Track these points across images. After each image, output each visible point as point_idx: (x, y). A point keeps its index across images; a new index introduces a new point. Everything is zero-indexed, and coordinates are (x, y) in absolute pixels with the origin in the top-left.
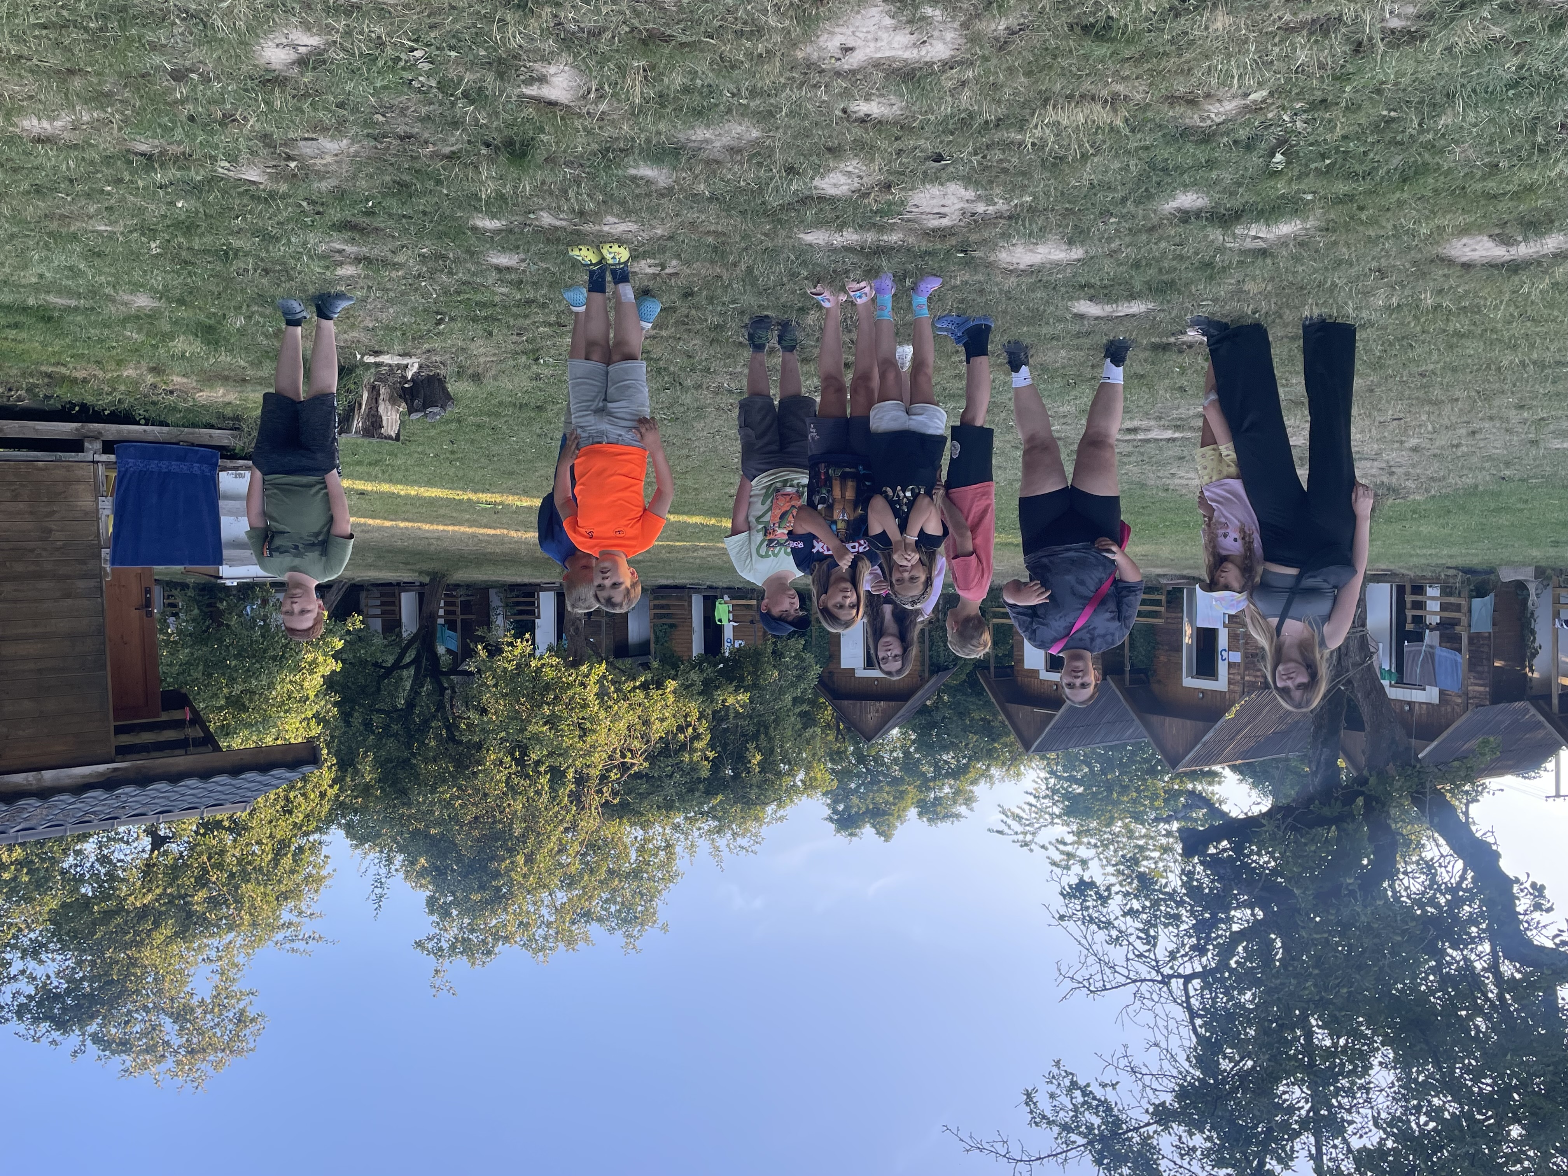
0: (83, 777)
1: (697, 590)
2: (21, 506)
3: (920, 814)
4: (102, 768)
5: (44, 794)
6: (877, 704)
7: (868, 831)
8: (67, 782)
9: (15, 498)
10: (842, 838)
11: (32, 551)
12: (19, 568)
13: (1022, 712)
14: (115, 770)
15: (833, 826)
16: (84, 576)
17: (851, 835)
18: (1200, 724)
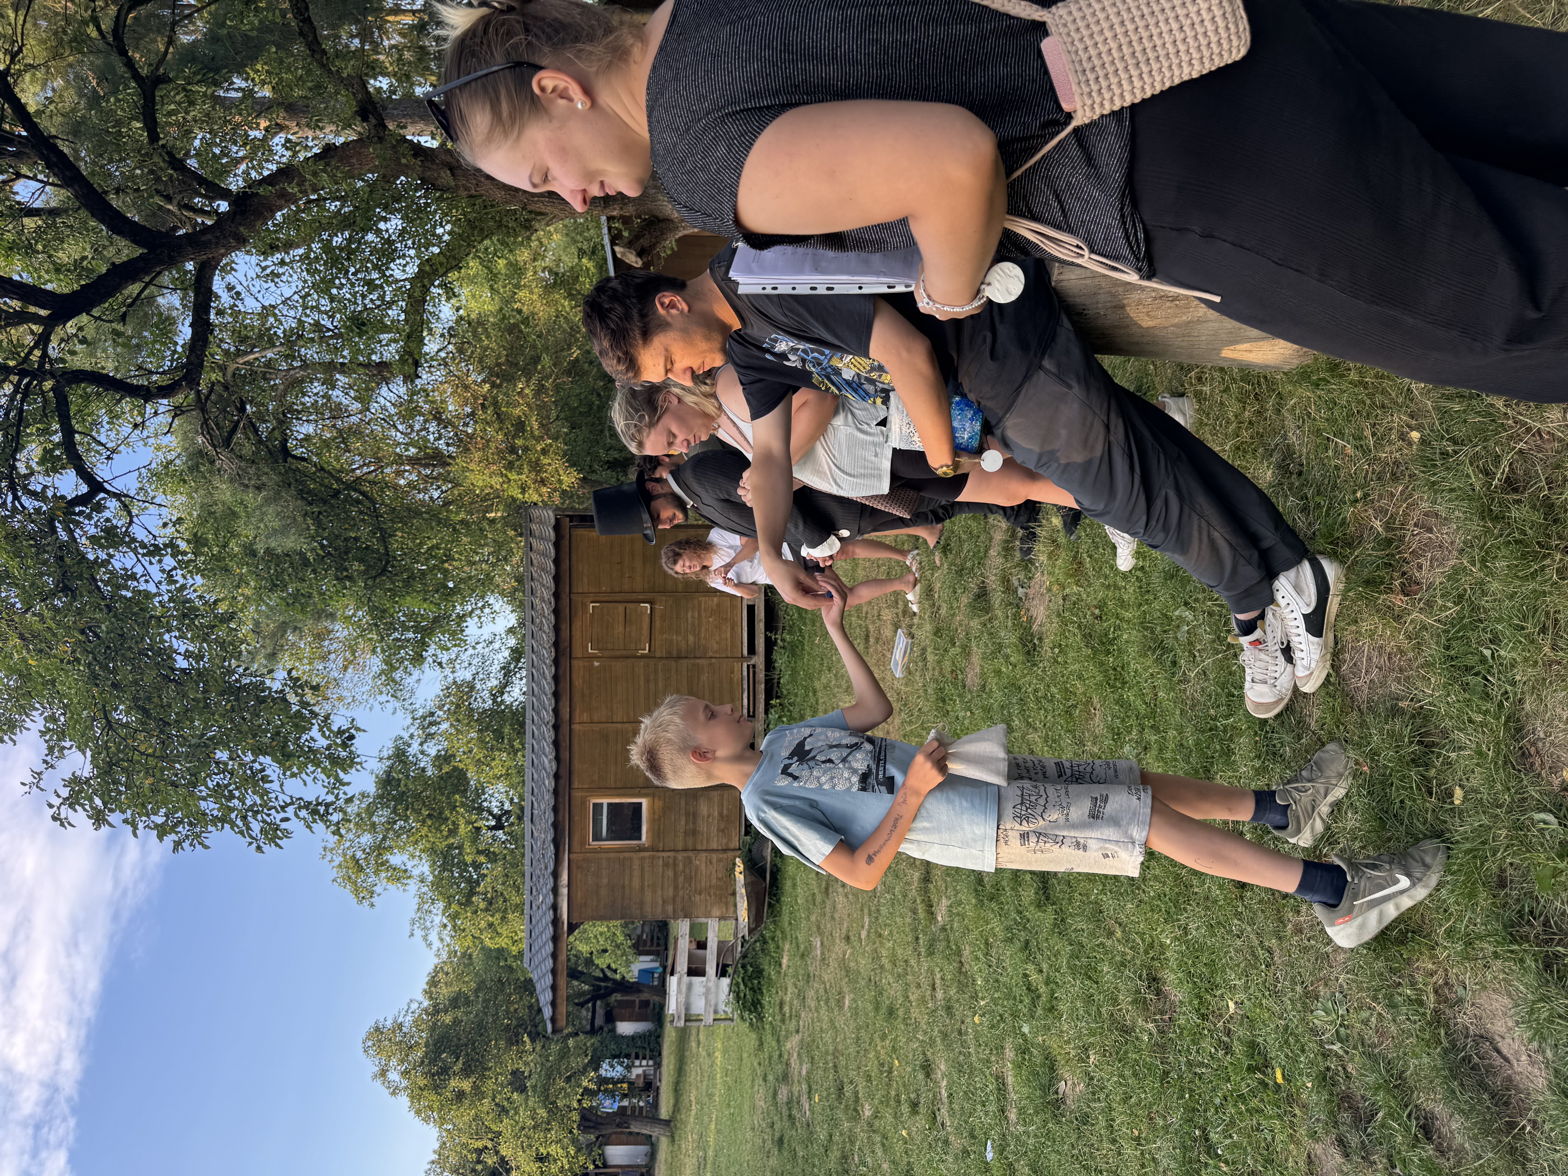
0: (561, 907)
4: (565, 916)
5: (555, 890)
8: (560, 899)
9: (718, 879)
11: (690, 886)
12: (681, 879)
14: (563, 923)
16: (674, 911)
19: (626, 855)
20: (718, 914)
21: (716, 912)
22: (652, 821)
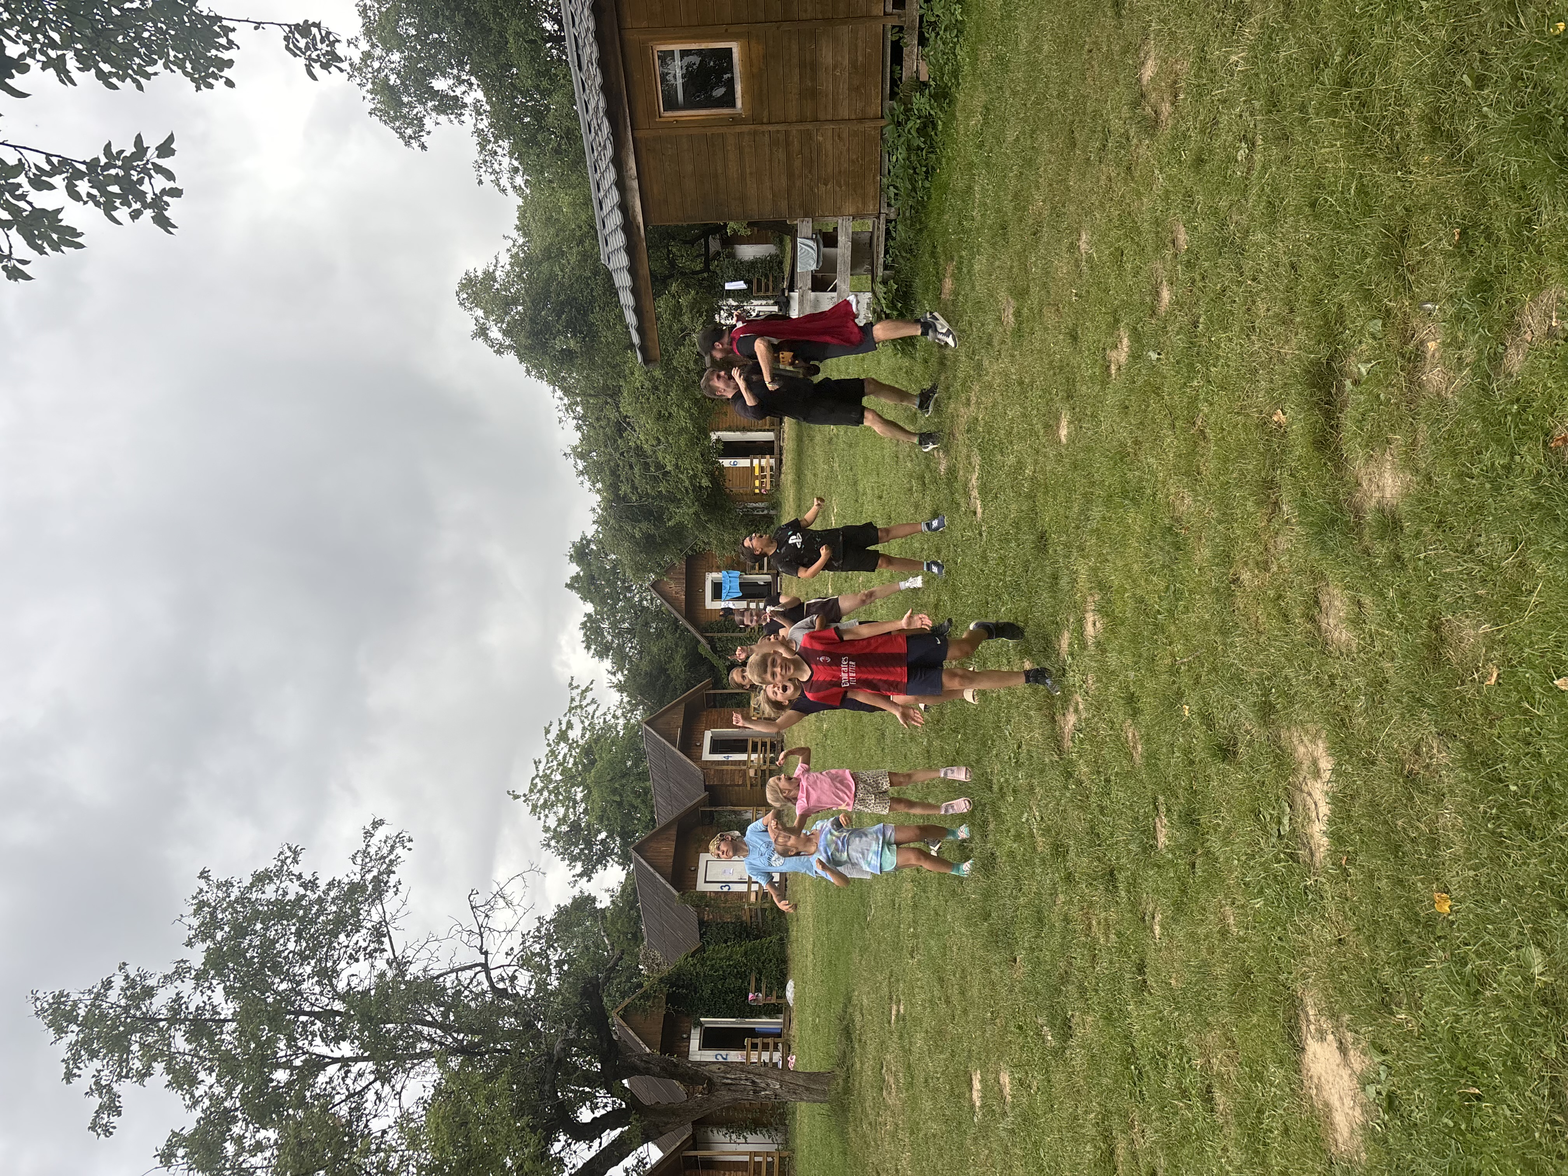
0: (633, 207)
1: (779, 437)
2: (846, 165)
3: (589, 616)
4: (640, 219)
5: (621, 184)
6: (683, 593)
7: (574, 569)
8: (629, 197)
10: (569, 549)
11: (810, 172)
12: (797, 163)
13: (678, 719)
14: (639, 228)
15: (577, 539)
17: (571, 556)
18: (670, 870)
19: (716, 130)
20: (852, 210)
21: (850, 208)
22: (751, 77)
